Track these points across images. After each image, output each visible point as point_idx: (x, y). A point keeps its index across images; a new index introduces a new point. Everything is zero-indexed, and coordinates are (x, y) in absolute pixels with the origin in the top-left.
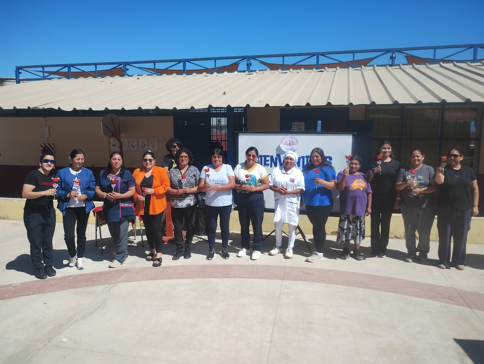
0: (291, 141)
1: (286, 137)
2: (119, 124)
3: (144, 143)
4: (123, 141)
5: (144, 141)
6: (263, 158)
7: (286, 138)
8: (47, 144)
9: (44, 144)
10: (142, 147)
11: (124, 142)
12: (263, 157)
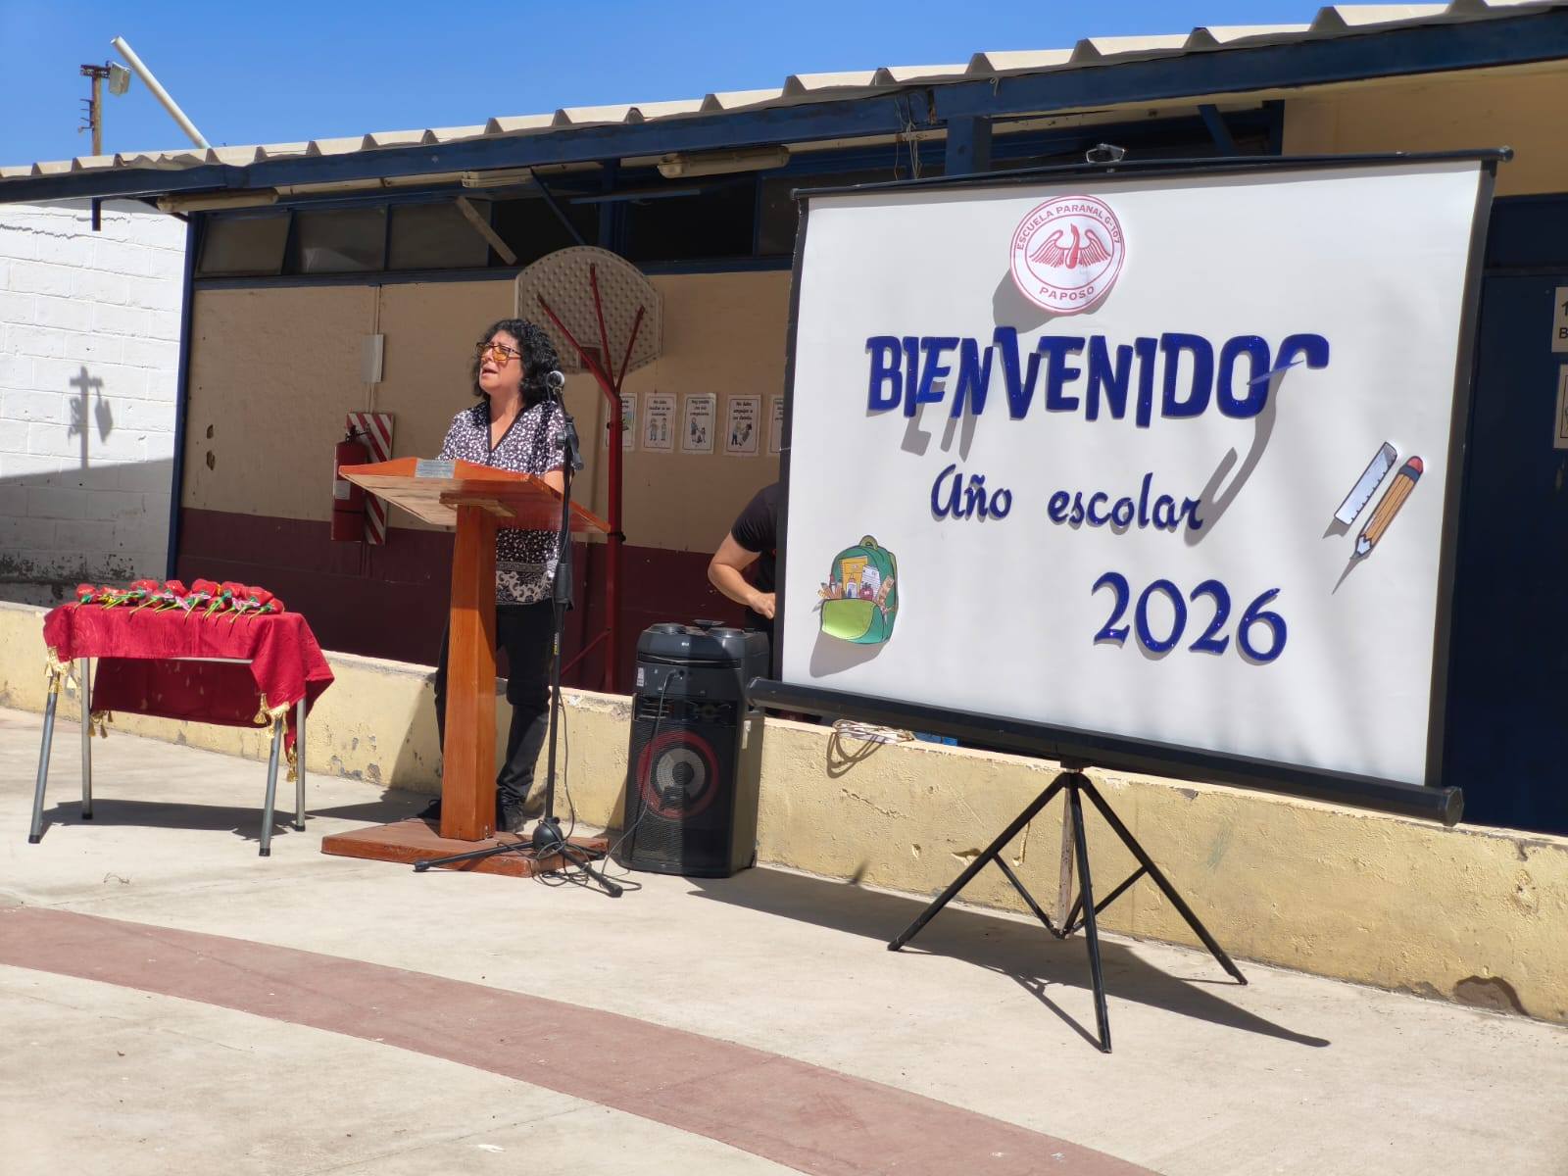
0: (1082, 231)
1: (1052, 208)
2: (641, 313)
3: (746, 415)
4: (658, 405)
5: (746, 407)
6: (923, 357)
7: (1049, 214)
8: (369, 418)
9: (360, 416)
10: (735, 437)
11: (661, 411)
12: (923, 347)
